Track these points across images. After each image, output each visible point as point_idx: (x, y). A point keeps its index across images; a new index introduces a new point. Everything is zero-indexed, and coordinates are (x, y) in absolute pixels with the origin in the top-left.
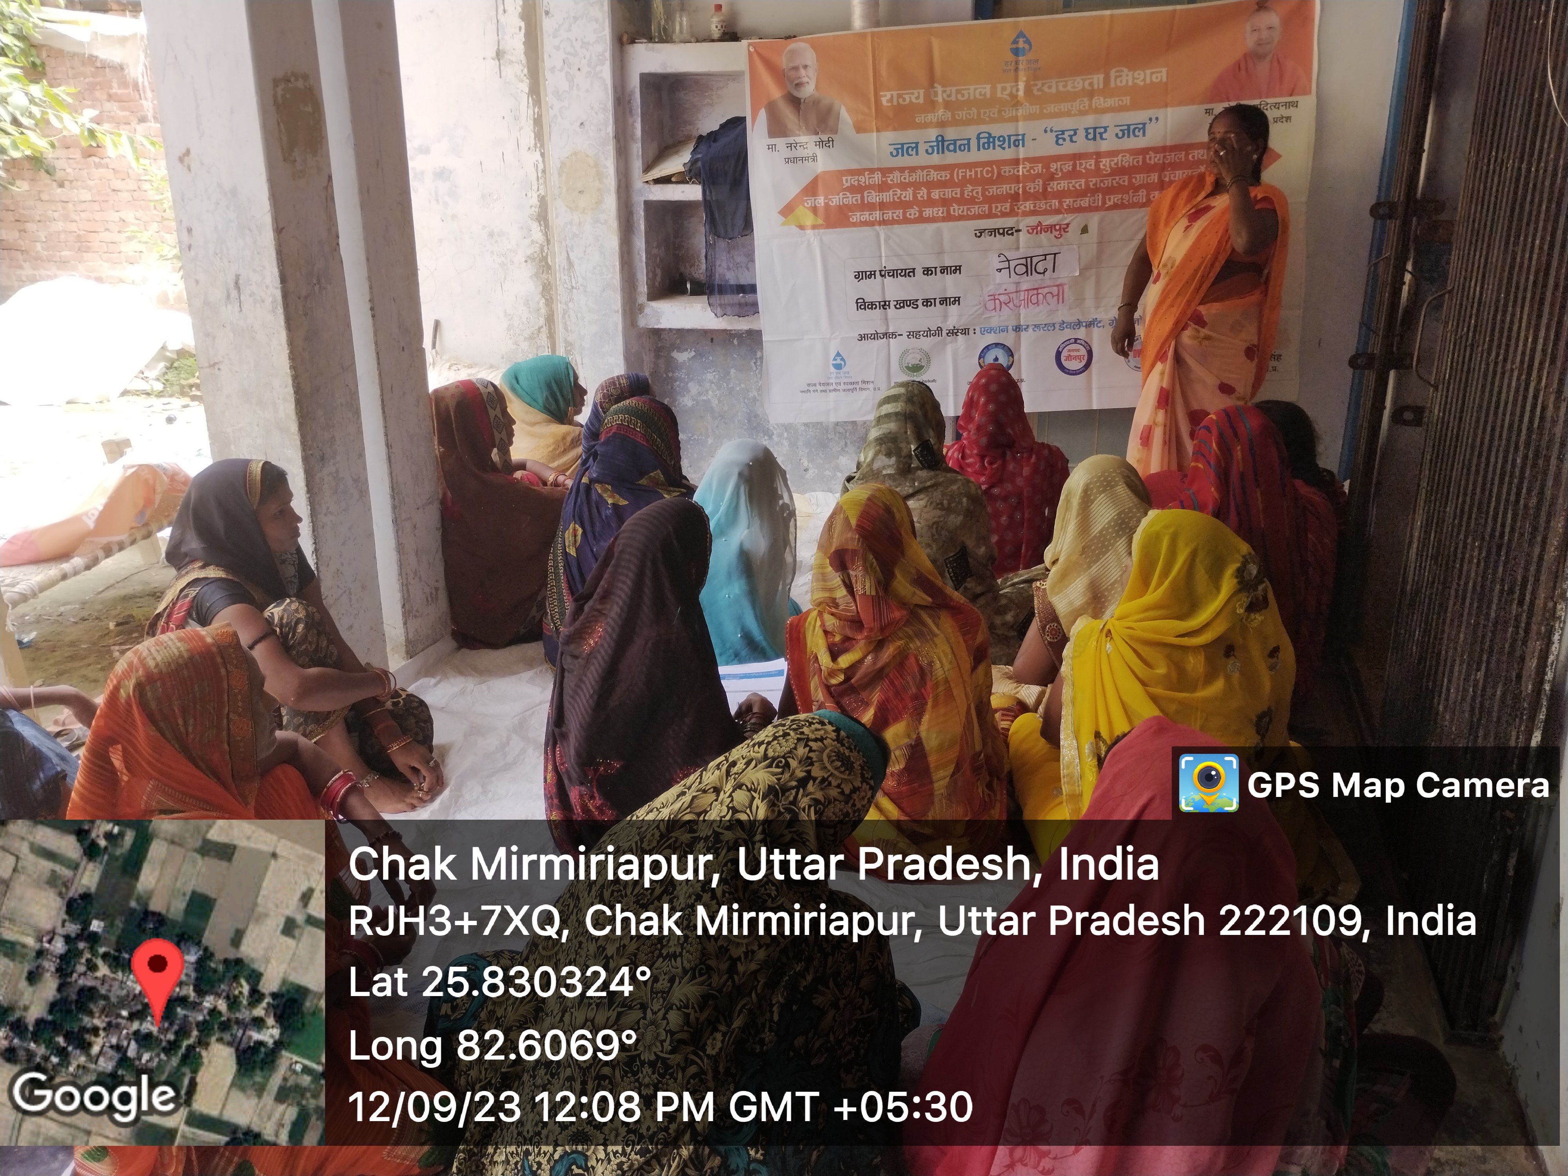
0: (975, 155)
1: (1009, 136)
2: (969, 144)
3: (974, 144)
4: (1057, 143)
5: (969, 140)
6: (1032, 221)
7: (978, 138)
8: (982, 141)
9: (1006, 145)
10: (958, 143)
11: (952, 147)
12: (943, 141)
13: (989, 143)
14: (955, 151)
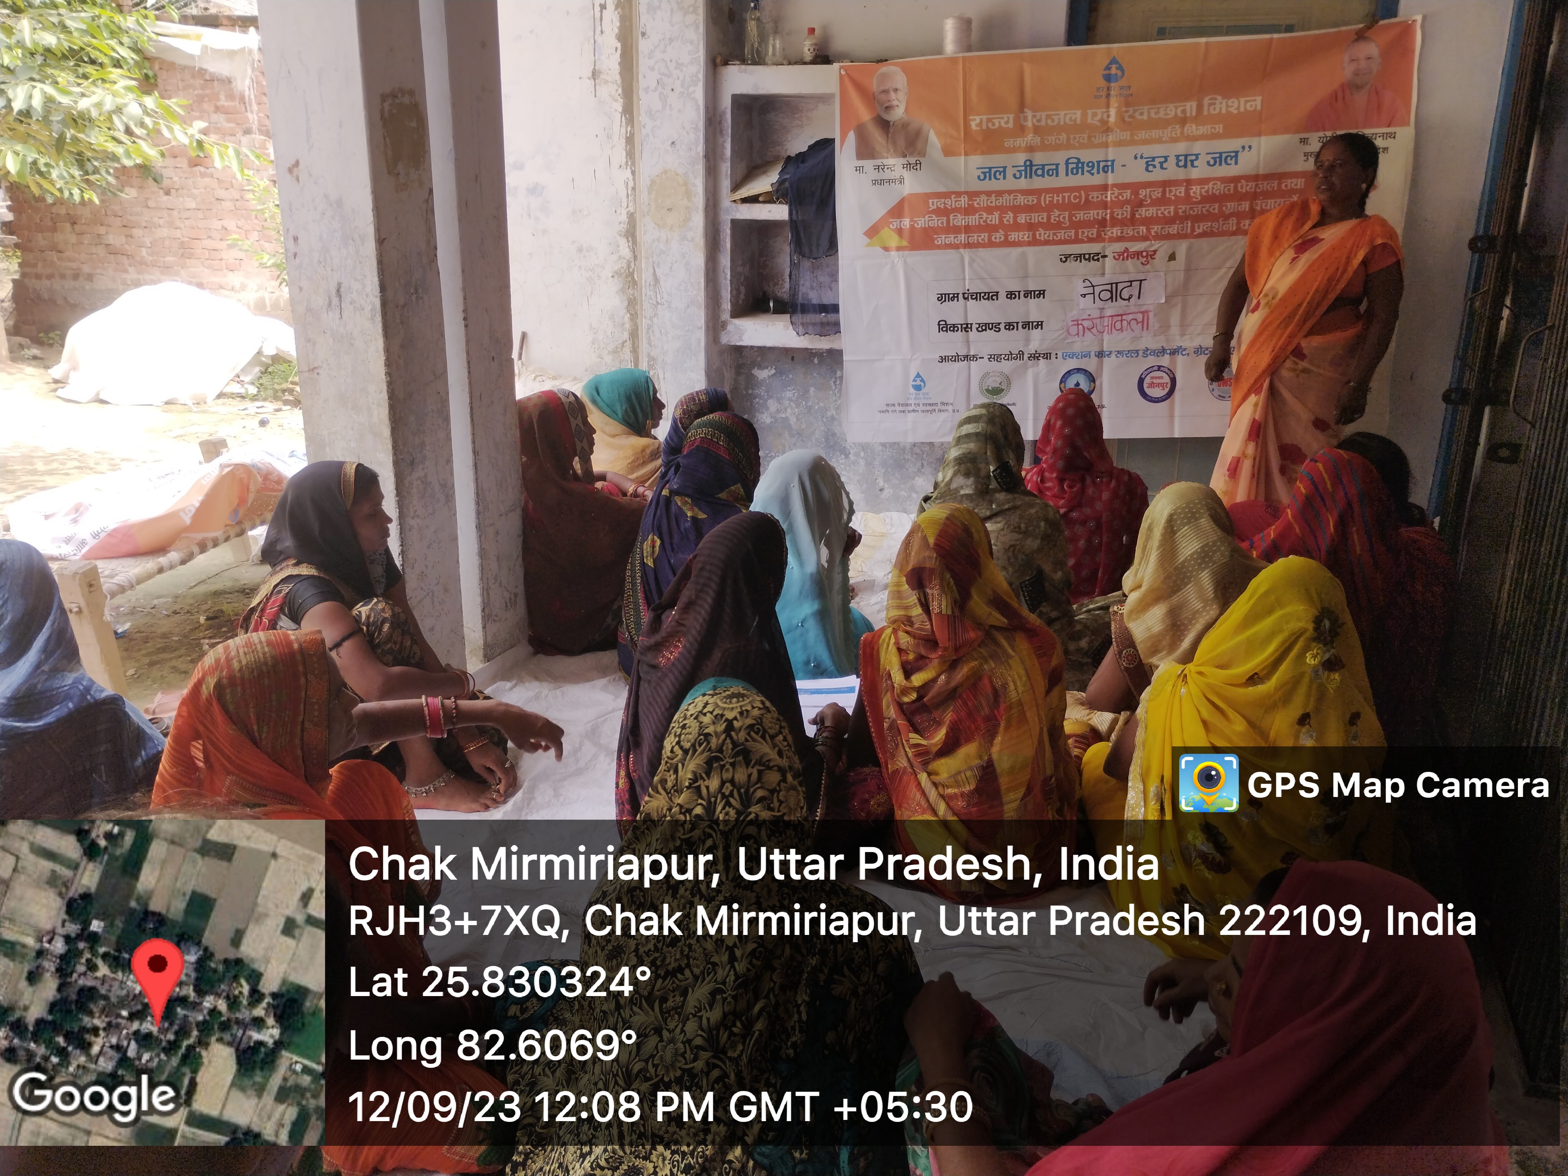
0: (1063, 180)
1: (1099, 162)
2: (1057, 169)
3: (1062, 169)
4: (1147, 170)
5: (1057, 165)
6: (1119, 247)
7: (1067, 163)
8: (1071, 166)
9: (1095, 171)
10: (1047, 168)
11: (1040, 172)
12: (1031, 165)
13: (1077, 168)
14: (1043, 176)
